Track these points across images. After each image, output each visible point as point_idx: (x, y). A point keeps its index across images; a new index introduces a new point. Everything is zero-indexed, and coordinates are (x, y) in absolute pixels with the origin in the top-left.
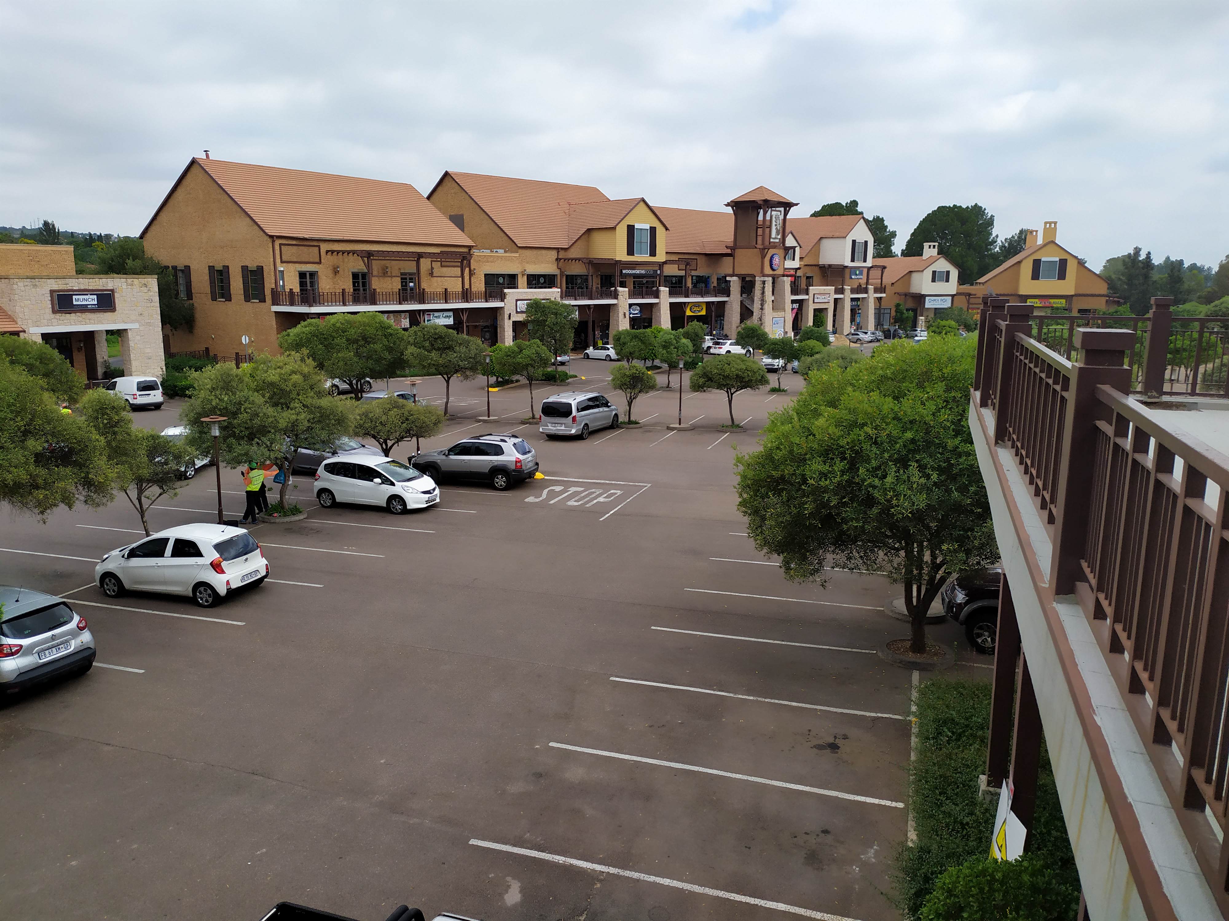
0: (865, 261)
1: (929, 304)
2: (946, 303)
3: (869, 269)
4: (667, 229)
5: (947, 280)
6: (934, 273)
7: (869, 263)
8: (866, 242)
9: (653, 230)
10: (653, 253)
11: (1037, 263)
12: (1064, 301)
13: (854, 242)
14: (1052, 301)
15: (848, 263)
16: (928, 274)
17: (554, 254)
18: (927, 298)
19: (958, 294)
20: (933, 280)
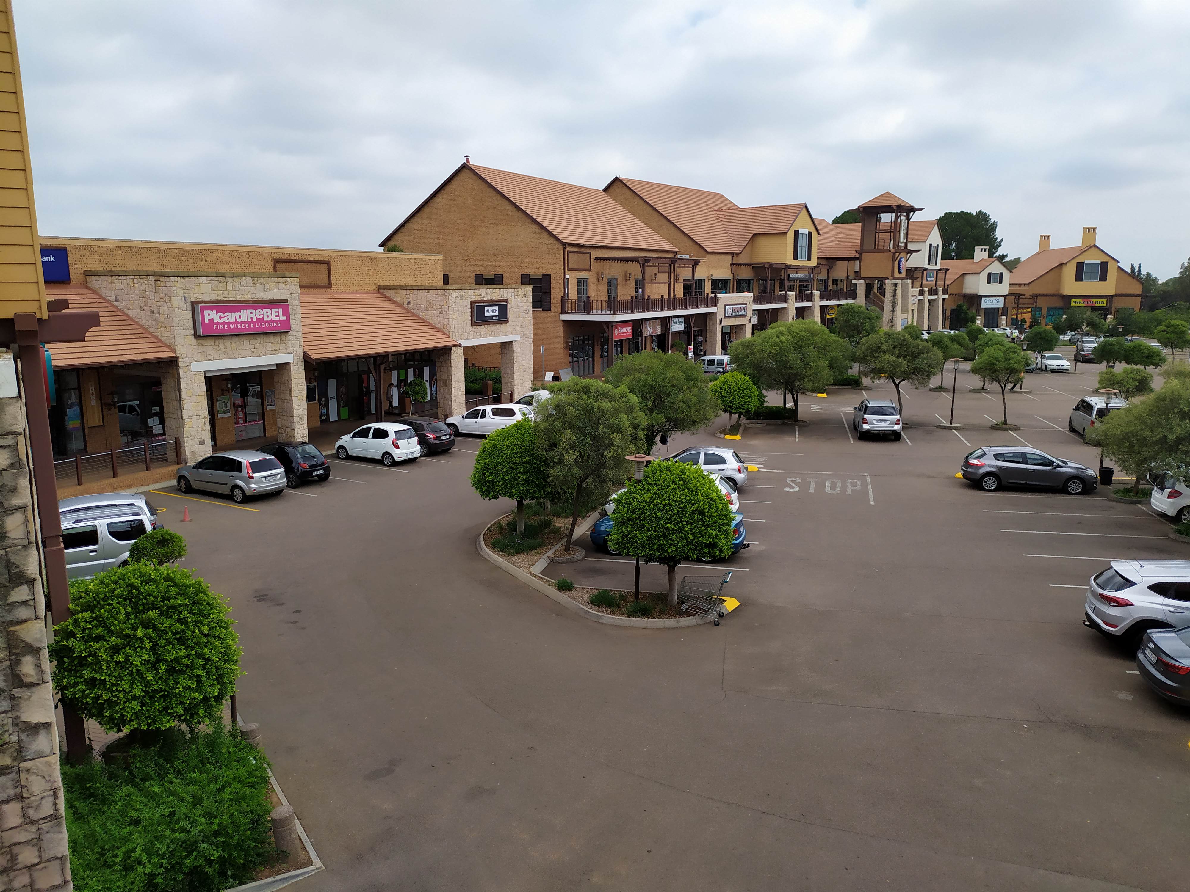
0: (936, 264)
1: (985, 304)
2: (999, 304)
3: (937, 271)
4: (819, 234)
5: (1001, 282)
6: (989, 274)
7: (938, 267)
8: (938, 245)
9: (810, 234)
10: (809, 259)
11: (1080, 266)
12: (1105, 301)
13: (931, 245)
14: (1094, 301)
15: (927, 266)
16: (984, 276)
17: (729, 258)
18: (983, 299)
19: (1010, 295)
20: (989, 282)
